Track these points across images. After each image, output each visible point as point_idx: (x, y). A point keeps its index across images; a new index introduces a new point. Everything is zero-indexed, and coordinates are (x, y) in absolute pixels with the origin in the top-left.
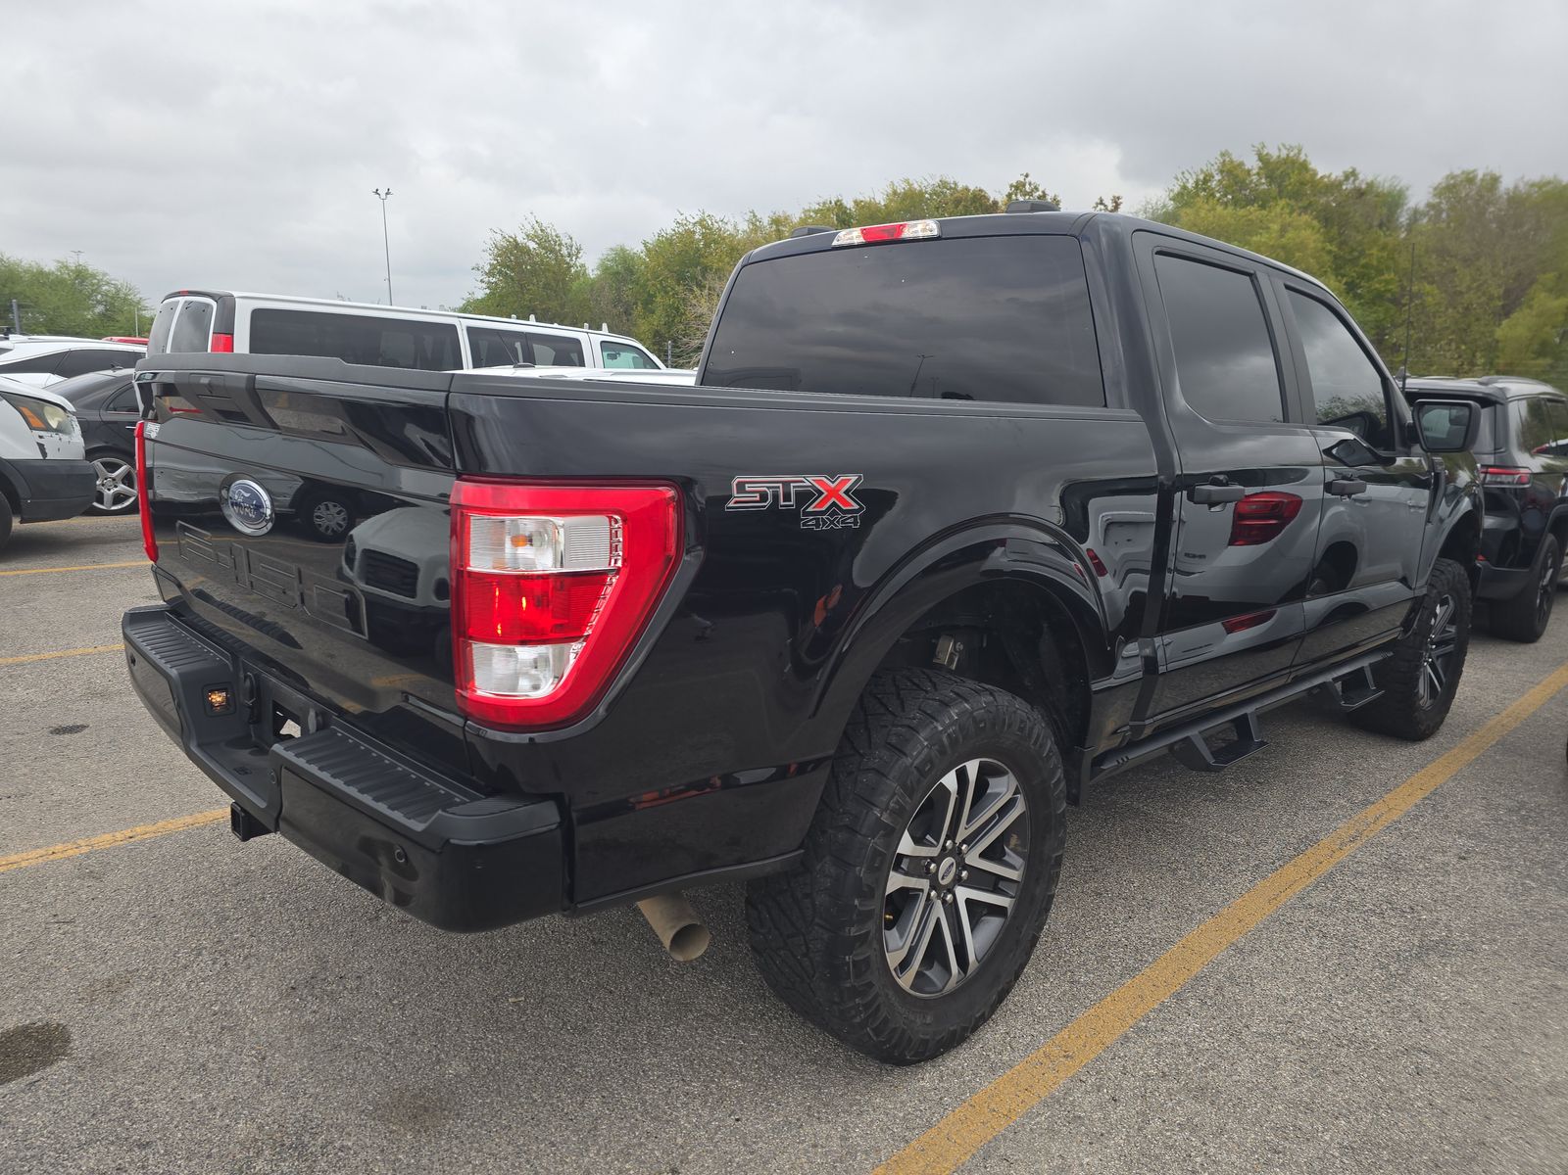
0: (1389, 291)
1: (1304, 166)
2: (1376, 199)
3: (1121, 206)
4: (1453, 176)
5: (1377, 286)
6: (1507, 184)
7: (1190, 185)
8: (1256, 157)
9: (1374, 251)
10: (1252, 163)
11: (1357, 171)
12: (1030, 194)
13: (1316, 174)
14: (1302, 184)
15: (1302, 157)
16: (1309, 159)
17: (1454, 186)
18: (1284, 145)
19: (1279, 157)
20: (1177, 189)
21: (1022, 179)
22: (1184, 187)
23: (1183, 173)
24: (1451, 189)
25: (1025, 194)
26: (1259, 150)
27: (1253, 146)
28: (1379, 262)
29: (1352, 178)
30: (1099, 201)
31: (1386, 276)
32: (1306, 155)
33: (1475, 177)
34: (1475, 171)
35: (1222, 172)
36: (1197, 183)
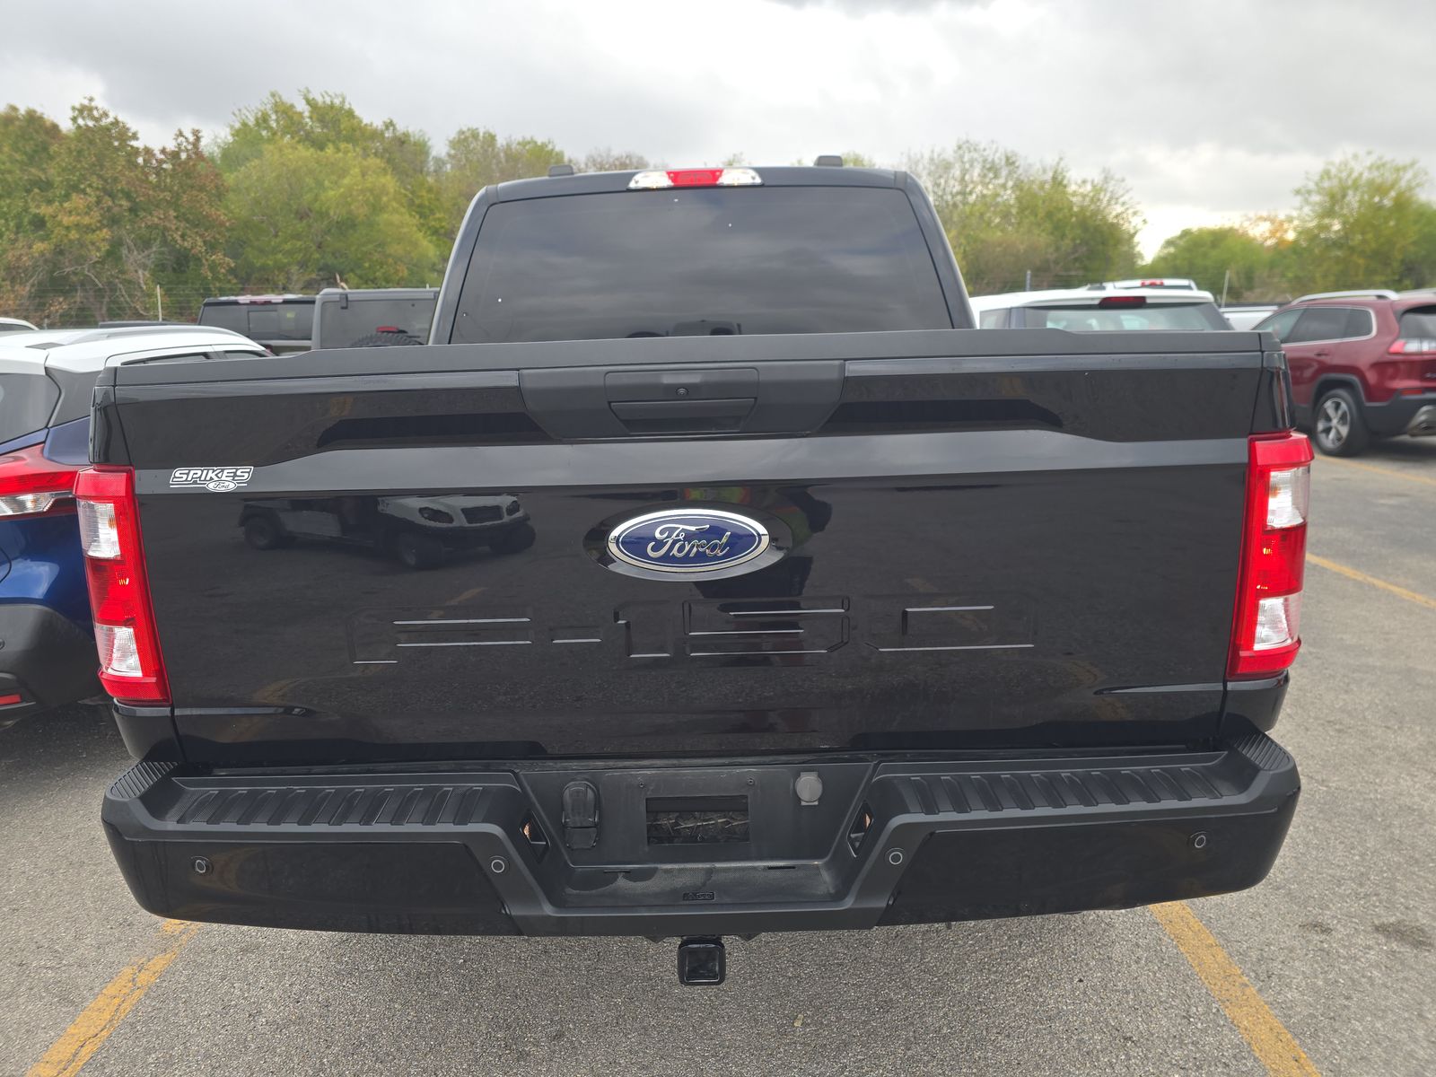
0: (443, 227)
1: (350, 114)
2: (414, 148)
3: (202, 139)
4: (462, 132)
5: (433, 223)
6: (501, 141)
7: (251, 122)
8: (304, 102)
9: (424, 193)
10: (301, 106)
11: (395, 122)
12: (97, 120)
13: (361, 122)
14: (354, 130)
15: (347, 106)
16: (353, 107)
17: (466, 139)
18: (327, 93)
19: (324, 102)
20: (237, 125)
21: (86, 102)
22: (245, 125)
23: (240, 110)
24: (464, 142)
25: (93, 118)
26: (305, 95)
27: (300, 91)
28: (430, 203)
29: (391, 128)
30: (178, 133)
31: (438, 215)
32: (350, 104)
33: (478, 134)
34: (477, 129)
35: (276, 112)
36: (257, 119)
